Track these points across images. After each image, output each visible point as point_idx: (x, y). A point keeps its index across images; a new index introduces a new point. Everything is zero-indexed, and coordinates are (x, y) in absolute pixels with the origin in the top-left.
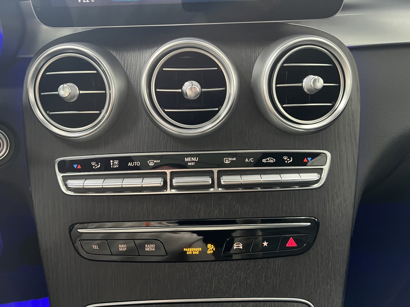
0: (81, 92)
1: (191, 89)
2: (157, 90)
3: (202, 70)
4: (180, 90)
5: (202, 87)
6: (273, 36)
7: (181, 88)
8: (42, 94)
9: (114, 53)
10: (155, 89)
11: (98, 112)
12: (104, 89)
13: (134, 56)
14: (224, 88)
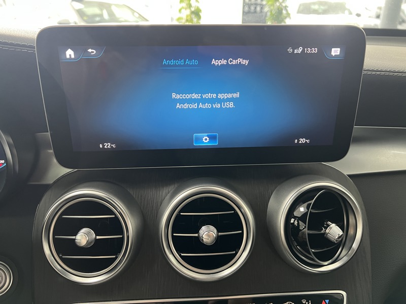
0: (98, 237)
1: (208, 234)
3: (219, 214)
4: (197, 235)
5: (218, 231)
6: (286, 177)
7: (198, 232)
8: (56, 237)
9: (131, 191)
10: (173, 233)
11: (114, 257)
12: (122, 233)
13: (150, 194)
14: (241, 232)
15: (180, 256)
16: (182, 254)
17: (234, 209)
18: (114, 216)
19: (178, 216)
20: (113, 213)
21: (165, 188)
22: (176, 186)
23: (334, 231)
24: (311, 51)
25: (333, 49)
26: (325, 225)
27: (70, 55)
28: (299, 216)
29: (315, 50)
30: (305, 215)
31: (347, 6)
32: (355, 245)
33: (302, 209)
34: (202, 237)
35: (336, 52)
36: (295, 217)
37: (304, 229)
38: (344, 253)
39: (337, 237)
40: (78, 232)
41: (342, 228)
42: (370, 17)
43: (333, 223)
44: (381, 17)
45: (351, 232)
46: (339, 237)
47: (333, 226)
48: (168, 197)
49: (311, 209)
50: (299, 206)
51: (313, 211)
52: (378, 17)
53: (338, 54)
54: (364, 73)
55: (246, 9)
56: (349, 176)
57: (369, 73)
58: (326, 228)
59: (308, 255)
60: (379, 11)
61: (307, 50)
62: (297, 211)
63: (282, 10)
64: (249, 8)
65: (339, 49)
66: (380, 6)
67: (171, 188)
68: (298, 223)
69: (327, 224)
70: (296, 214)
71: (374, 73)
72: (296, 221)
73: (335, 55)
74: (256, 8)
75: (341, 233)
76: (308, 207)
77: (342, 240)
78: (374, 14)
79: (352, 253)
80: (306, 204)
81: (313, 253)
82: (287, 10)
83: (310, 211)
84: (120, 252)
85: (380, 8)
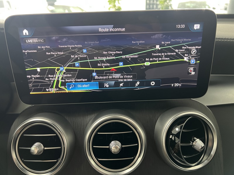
0: (45, 148)
1: (115, 146)
2: (94, 147)
4: (108, 147)
5: (122, 144)
7: (109, 145)
8: (20, 148)
9: (67, 119)
10: (93, 145)
11: (56, 161)
12: (60, 145)
13: (79, 120)
14: (137, 144)
15: (98, 160)
16: (99, 159)
17: (132, 130)
18: (55, 135)
19: (96, 134)
20: (55, 133)
21: (89, 116)
22: (96, 115)
23: (199, 144)
24: (180, 27)
25: (195, 25)
26: (192, 140)
27: (26, 33)
28: (175, 133)
29: (183, 26)
30: (179, 133)
31: (207, 4)
32: (213, 153)
33: (177, 129)
34: (111, 149)
35: (197, 27)
36: (173, 135)
37: (178, 142)
38: (205, 158)
39: (200, 148)
40: (33, 145)
41: (204, 141)
42: (221, 9)
43: (197, 138)
44: (228, 9)
45: (210, 144)
46: (202, 148)
47: (198, 140)
48: (90, 122)
49: (183, 129)
50: (176, 127)
51: (184, 131)
52: (226, 9)
53: (199, 28)
54: (216, 40)
55: (148, 7)
56: (208, 106)
57: (220, 40)
58: (193, 142)
59: (182, 160)
60: (226, 6)
61: (178, 26)
62: (174, 130)
63: (168, 6)
64: (150, 6)
65: (199, 25)
66: (226, 3)
67: (93, 116)
68: (175, 139)
69: (194, 139)
70: (173, 132)
71: (223, 40)
72: (173, 136)
73: (197, 29)
74: (153, 6)
75: (203, 145)
76: (181, 128)
77: (204, 149)
78: (223, 8)
79: (210, 158)
80: (180, 126)
81: (185, 158)
82: (171, 7)
83: (182, 131)
84: (59, 157)
85: (227, 4)
